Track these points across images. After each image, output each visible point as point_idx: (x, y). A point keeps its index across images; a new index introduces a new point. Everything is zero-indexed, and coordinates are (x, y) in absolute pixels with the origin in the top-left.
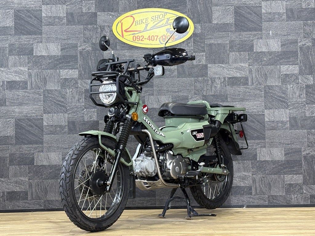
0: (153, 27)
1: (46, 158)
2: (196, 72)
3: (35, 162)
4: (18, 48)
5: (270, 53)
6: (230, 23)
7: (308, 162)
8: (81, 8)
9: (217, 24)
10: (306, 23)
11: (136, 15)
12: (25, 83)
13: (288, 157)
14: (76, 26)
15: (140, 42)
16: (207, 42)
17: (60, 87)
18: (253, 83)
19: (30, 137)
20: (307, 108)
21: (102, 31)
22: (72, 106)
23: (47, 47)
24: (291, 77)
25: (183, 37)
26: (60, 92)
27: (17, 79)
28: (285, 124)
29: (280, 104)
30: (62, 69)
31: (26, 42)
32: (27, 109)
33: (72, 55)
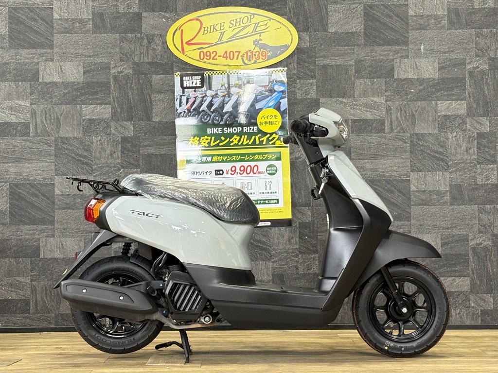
0: (233, 37)
1: (59, 248)
2: (301, 111)
3: (41, 252)
4: (14, 70)
5: (421, 81)
6: (357, 32)
7: (479, 257)
8: (116, 5)
9: (336, 33)
10: (480, 33)
11: (205, 17)
12: (26, 126)
13: (447, 248)
14: (108, 34)
15: (211, 61)
16: (320, 62)
17: (81, 132)
18: (392, 130)
19: (33, 213)
20: (479, 171)
21: (150, 43)
22: (100, 164)
23: (61, 68)
24: (454, 121)
25: (280, 54)
26: (82, 142)
27: (14, 119)
28: (443, 196)
29: (436, 164)
30: (85, 105)
31: (27, 60)
32: (29, 168)
33: (102, 82)
